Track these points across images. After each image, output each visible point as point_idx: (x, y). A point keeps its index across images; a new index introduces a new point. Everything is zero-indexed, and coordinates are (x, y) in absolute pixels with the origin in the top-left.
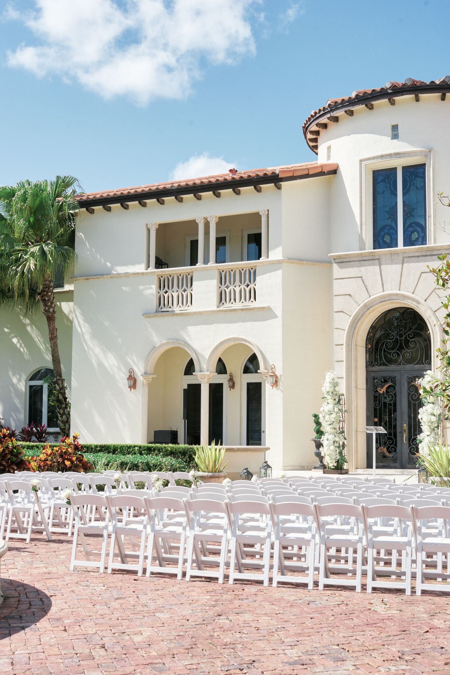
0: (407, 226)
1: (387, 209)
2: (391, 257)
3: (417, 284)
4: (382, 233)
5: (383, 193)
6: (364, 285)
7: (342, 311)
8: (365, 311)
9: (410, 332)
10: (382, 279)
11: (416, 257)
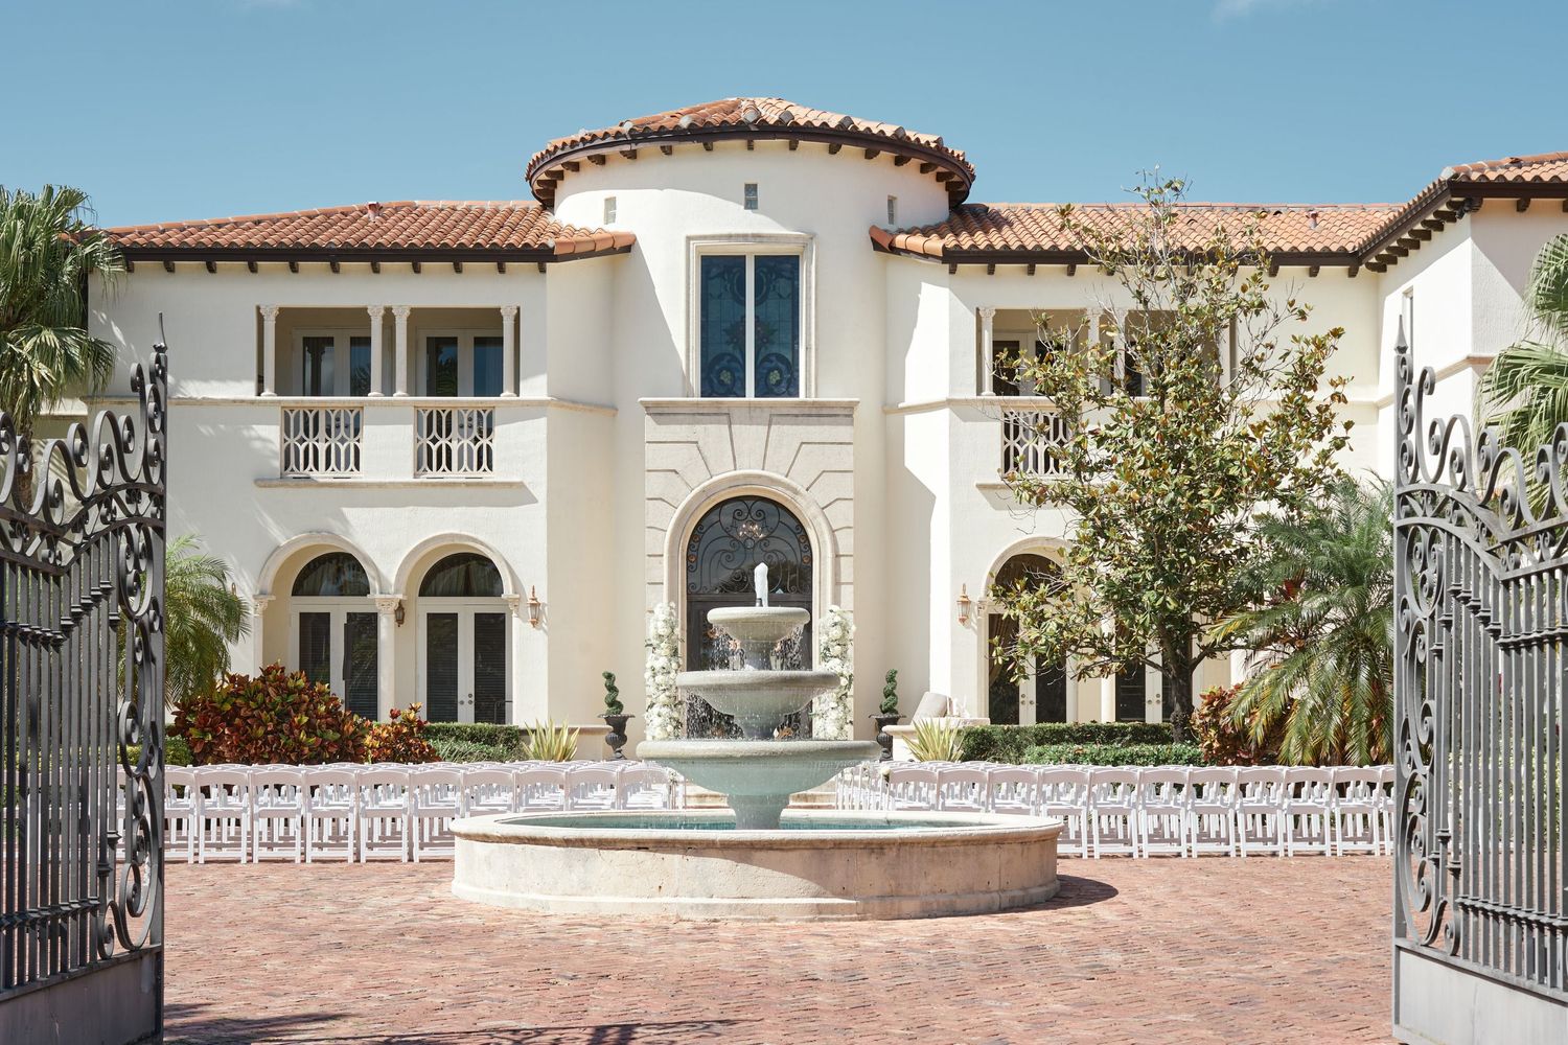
0: (760, 358)
1: (726, 325)
2: (749, 412)
3: (793, 462)
4: (717, 367)
5: (720, 295)
6: (700, 456)
7: (661, 499)
8: (702, 500)
9: (766, 539)
10: (733, 449)
11: (793, 417)
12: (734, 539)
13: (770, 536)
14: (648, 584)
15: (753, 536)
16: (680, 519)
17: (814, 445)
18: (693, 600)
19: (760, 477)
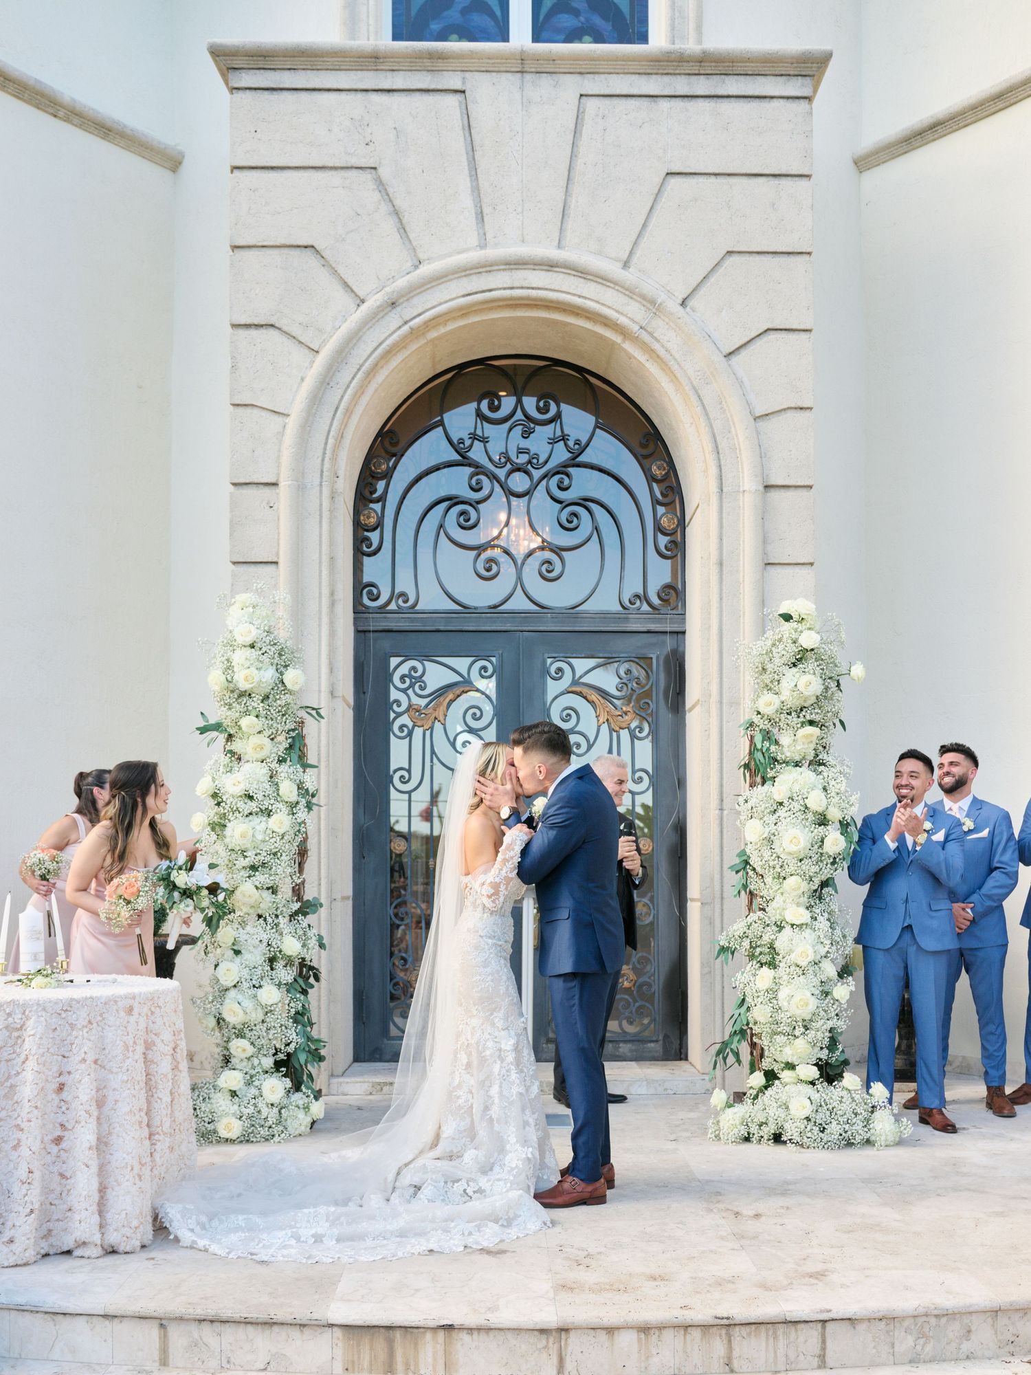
2: (522, 88)
3: (644, 225)
6: (385, 208)
7: (272, 326)
8: (390, 329)
9: (562, 470)
10: (476, 190)
11: (645, 102)
12: (478, 469)
13: (574, 462)
14: (234, 563)
15: (530, 462)
16: (325, 382)
17: (701, 179)
18: (371, 628)
19: (551, 266)
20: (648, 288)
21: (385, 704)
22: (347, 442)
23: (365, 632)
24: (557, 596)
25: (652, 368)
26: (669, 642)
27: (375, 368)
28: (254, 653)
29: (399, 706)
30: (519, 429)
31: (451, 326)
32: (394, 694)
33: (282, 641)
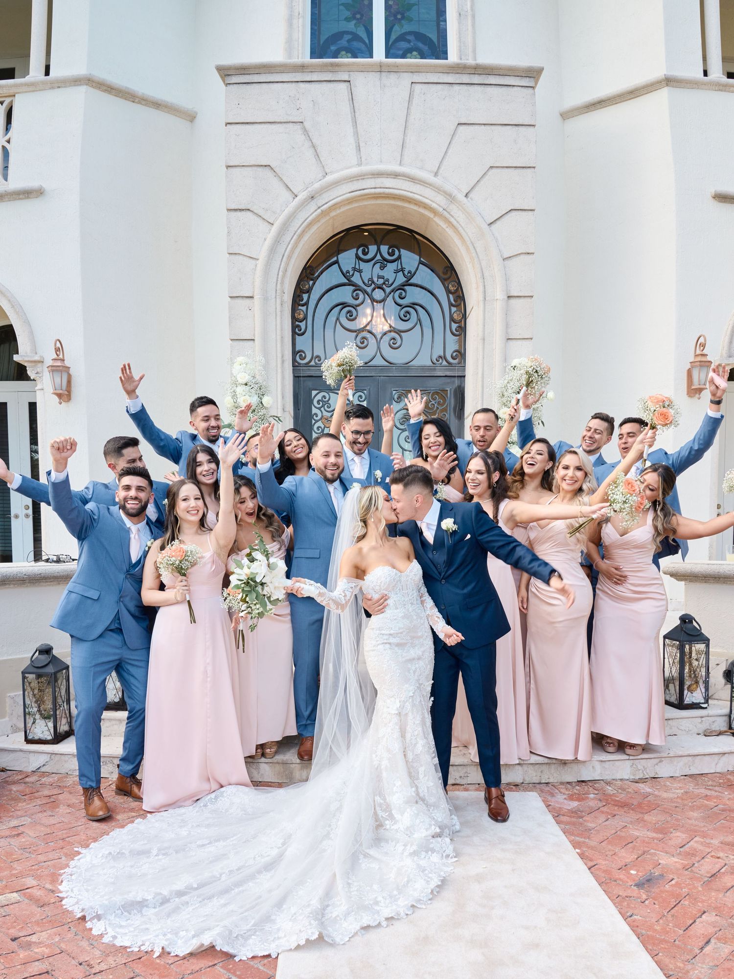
0: (393, 37)
2: (380, 79)
3: (446, 152)
4: (333, 48)
6: (308, 144)
7: (249, 210)
8: (310, 212)
9: (402, 287)
10: (356, 134)
11: (446, 86)
12: (357, 288)
13: (407, 284)
14: (232, 340)
15: (384, 283)
16: (277, 241)
17: (476, 127)
18: (302, 375)
19: (396, 175)
20: (448, 187)
21: (309, 416)
22: (289, 273)
23: (298, 377)
24: (398, 357)
25: (450, 232)
26: (457, 382)
27: (303, 232)
28: (248, 388)
29: (317, 417)
30: (378, 265)
31: (343, 209)
32: (314, 410)
33: (261, 382)
